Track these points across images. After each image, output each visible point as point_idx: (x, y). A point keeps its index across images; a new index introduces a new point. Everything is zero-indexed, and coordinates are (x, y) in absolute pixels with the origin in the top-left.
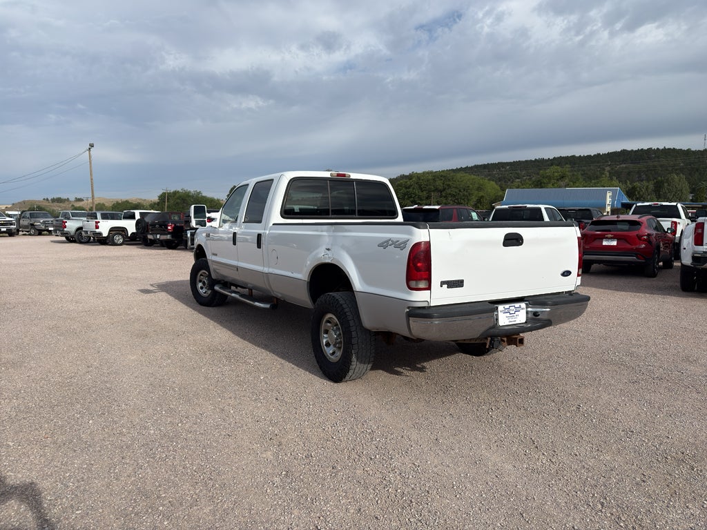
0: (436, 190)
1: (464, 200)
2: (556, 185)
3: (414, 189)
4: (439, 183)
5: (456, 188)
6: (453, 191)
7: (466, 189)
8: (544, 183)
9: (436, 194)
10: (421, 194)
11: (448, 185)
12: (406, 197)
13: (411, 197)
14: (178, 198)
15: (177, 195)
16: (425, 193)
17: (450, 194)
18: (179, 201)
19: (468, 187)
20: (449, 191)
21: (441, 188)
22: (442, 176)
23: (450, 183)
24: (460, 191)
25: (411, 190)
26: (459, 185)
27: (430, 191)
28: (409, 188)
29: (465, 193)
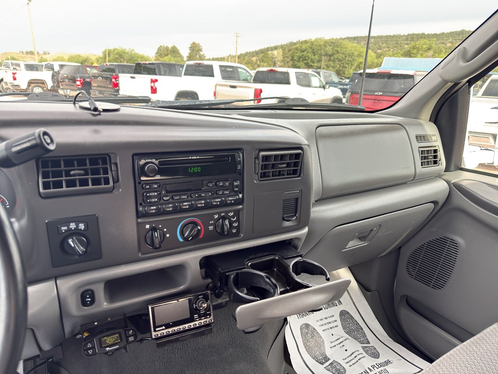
0: (326, 55)
1: (348, 64)
2: (424, 55)
3: (308, 52)
4: (329, 49)
5: (343, 54)
6: (341, 56)
7: (351, 55)
8: (413, 53)
9: (326, 58)
10: (313, 57)
11: (337, 51)
12: (301, 59)
13: (305, 60)
14: (116, 54)
15: (116, 51)
16: (316, 57)
17: (337, 59)
18: (117, 56)
19: (353, 53)
20: (336, 56)
21: (330, 53)
22: (332, 42)
23: (339, 49)
24: (346, 57)
25: (305, 53)
26: (346, 51)
27: (321, 55)
28: (303, 51)
29: (350, 59)
